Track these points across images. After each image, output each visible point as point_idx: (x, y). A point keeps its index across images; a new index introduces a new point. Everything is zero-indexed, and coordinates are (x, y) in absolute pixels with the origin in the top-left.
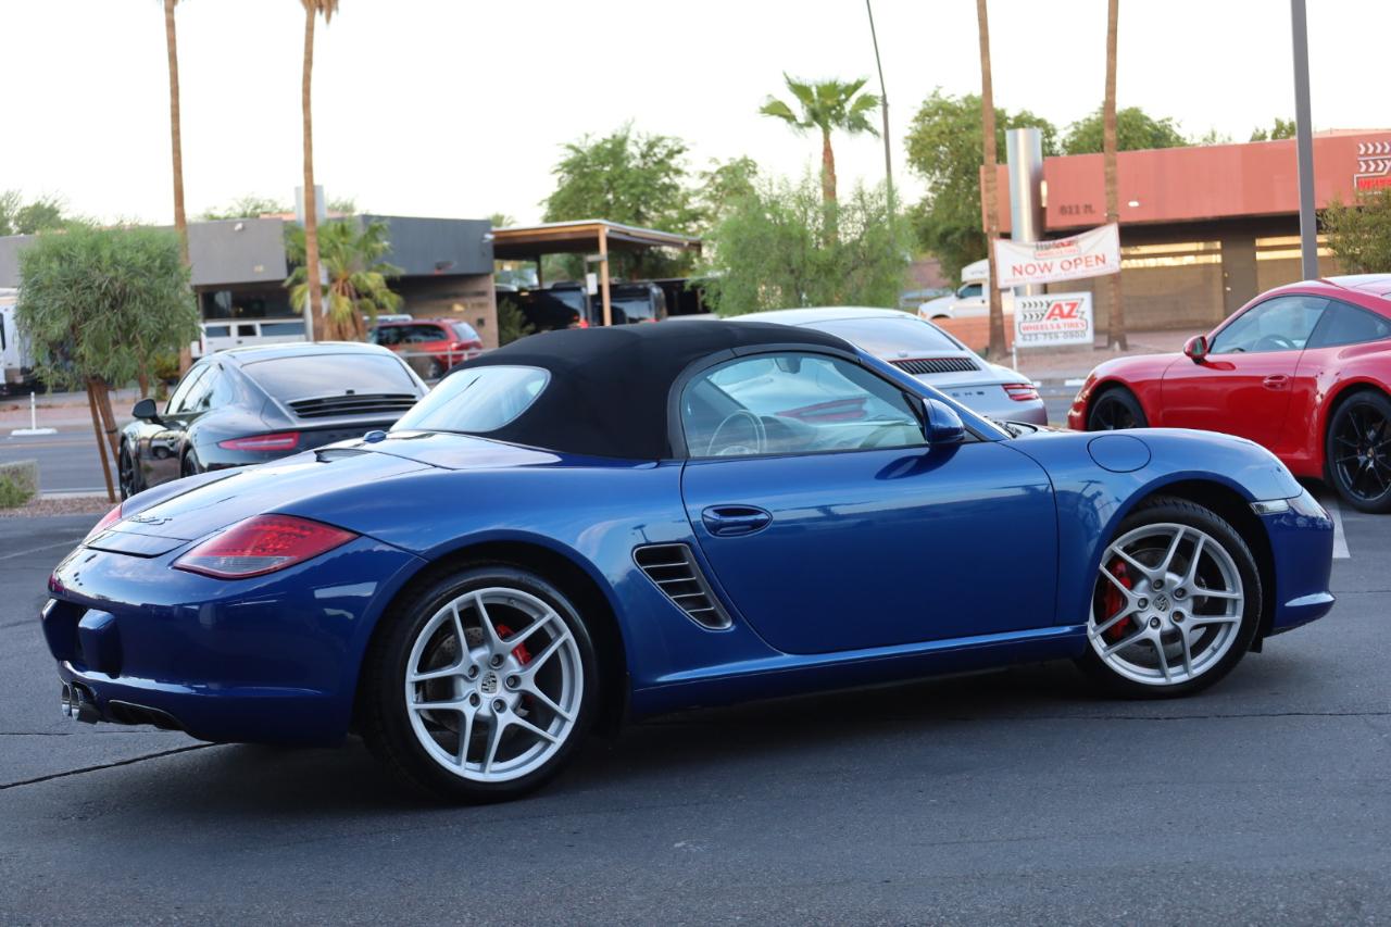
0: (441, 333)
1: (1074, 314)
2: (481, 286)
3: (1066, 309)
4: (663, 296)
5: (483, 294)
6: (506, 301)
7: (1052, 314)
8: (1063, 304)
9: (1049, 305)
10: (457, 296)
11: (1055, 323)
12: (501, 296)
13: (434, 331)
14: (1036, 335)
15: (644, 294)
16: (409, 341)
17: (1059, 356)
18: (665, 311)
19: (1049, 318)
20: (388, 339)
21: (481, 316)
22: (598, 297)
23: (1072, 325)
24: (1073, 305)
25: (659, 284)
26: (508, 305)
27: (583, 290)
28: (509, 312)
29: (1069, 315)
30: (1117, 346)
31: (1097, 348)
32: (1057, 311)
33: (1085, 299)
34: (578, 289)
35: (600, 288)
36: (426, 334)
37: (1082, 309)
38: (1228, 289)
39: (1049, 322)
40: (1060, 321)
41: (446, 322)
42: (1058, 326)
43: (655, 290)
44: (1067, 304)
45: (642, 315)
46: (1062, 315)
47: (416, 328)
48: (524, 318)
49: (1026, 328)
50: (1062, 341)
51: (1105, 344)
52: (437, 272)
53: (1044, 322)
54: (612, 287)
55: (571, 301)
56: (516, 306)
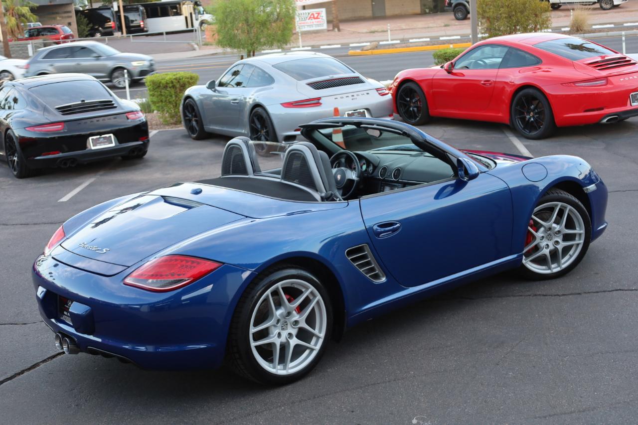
0: (56, 31)
1: (319, 17)
2: (68, 9)
3: (316, 15)
4: (145, 11)
5: (70, 12)
6: (79, 14)
7: (310, 18)
8: (314, 13)
9: (309, 14)
10: (57, 13)
11: (312, 21)
12: (77, 12)
13: (53, 30)
14: (304, 26)
15: (137, 10)
16: (43, 35)
17: (314, 34)
18: (146, 16)
19: (309, 19)
20: (33, 34)
21: (69, 21)
22: (119, 11)
23: (318, 22)
24: (319, 14)
25: (143, 5)
26: (80, 16)
27: (112, 9)
28: (81, 19)
29: (317, 18)
30: (336, 30)
31: (329, 31)
32: (312, 16)
33: (323, 11)
34: (109, 9)
35: (119, 7)
36: (50, 32)
37: (322, 15)
38: (373, 3)
39: (310, 21)
40: (314, 20)
41: (58, 26)
42: (313, 23)
43: (141, 8)
44: (316, 13)
45: (136, 19)
46: (314, 18)
47: (44, 29)
48: (88, 21)
49: (300, 24)
50: (314, 28)
51: (331, 28)
52: (49, 4)
53: (307, 21)
54: (124, 7)
55: (107, 14)
56: (84, 16)
